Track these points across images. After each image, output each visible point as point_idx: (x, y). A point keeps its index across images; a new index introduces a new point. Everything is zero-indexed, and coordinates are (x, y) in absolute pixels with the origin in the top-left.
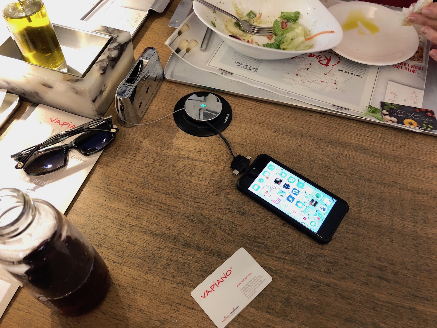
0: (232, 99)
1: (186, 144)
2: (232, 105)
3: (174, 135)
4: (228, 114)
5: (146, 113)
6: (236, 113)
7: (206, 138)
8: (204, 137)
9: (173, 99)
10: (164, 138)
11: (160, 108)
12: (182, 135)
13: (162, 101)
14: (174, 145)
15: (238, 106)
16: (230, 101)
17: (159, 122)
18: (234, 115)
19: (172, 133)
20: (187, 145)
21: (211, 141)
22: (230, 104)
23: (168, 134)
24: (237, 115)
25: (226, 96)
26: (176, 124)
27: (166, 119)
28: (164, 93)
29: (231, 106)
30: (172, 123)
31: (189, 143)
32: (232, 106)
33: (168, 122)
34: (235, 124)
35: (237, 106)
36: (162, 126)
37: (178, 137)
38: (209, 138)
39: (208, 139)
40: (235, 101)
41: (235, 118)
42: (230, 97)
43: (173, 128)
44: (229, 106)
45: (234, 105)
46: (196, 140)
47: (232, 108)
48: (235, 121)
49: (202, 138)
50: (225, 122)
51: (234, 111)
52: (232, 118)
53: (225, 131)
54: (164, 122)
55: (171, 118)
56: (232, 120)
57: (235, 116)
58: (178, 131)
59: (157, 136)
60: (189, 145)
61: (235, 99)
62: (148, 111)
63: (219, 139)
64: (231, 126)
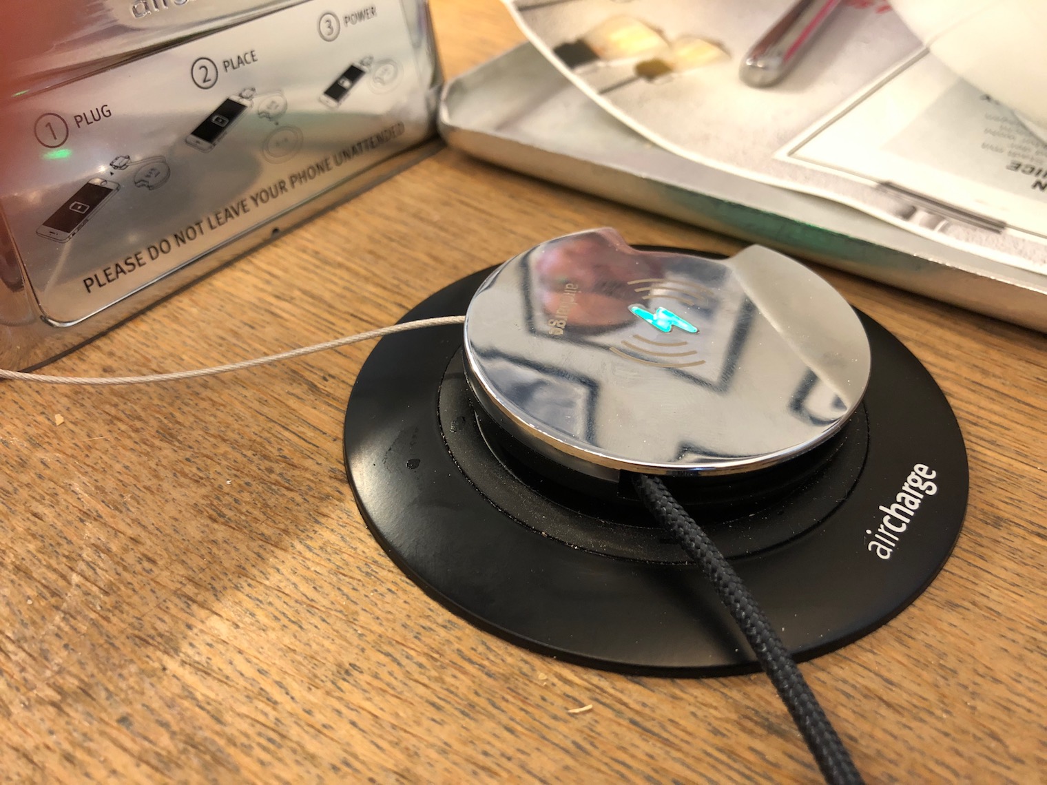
0: (959, 347)
1: (315, 697)
2: (972, 397)
3: (245, 547)
4: (921, 470)
5: (159, 313)
6: (1012, 478)
7: (597, 694)
8: (567, 671)
9: (435, 259)
10: (130, 558)
11: (290, 300)
12: (338, 571)
13: (340, 259)
14: (172, 665)
15: (1032, 417)
16: (950, 365)
17: (206, 393)
18: (989, 497)
19: (239, 528)
20: (319, 718)
21: (657, 749)
22: (944, 385)
23: (193, 528)
24: (1019, 494)
25: (905, 317)
26: (337, 449)
27: (280, 388)
28: (392, 213)
29: (952, 401)
30: (310, 434)
31: (356, 698)
32: (963, 401)
33: (274, 414)
34: (999, 598)
35: (1017, 417)
36: (197, 434)
37: (274, 579)
38: (632, 692)
39: (619, 708)
40: (998, 371)
41: (998, 522)
42: (939, 332)
43: (291, 473)
44: (939, 396)
45: (984, 403)
46: (463, 685)
47: (965, 427)
48: (1002, 567)
49: (546, 672)
50: (883, 550)
51: (990, 455)
52: (970, 522)
53: (867, 658)
54: (239, 409)
55: (329, 387)
56: (964, 541)
57: (1006, 511)
58: (317, 516)
59: (85, 516)
60: (343, 730)
61: (995, 355)
62: (183, 301)
63: (772, 748)
64: (952, 606)
